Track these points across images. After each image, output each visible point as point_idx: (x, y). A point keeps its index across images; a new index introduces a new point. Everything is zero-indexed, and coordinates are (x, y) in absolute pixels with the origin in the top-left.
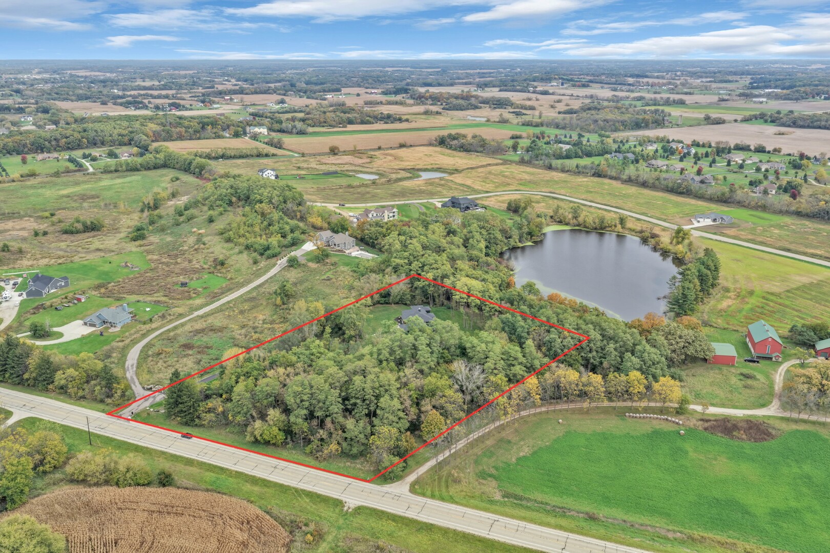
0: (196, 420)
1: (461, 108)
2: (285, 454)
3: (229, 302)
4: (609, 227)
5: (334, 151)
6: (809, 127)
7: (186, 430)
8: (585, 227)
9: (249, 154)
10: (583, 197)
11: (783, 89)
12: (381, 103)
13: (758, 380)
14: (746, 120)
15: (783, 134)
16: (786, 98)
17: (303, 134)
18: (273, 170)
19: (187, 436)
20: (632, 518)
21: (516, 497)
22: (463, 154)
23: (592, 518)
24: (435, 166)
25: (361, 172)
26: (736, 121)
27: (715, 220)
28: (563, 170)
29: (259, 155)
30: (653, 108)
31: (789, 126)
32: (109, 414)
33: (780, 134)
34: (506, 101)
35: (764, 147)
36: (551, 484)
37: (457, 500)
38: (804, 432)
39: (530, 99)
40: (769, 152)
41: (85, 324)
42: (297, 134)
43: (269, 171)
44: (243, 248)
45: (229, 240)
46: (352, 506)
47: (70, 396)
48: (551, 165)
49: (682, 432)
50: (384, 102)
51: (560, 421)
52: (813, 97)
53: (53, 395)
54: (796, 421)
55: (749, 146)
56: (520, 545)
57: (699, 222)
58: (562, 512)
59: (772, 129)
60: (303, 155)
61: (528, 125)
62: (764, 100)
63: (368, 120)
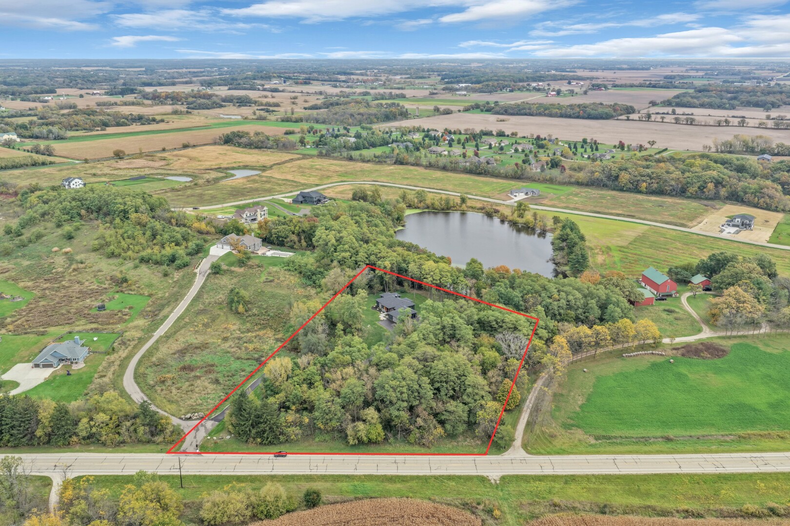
0: (281, 437)
1: (207, 107)
2: (390, 449)
3: (181, 318)
4: (454, 207)
5: (119, 155)
6: (517, 114)
7: (276, 449)
8: (434, 208)
9: (22, 163)
10: (405, 183)
11: (472, 83)
12: (116, 104)
13: (678, 313)
14: (467, 110)
15: (503, 121)
16: (481, 91)
17: (62, 139)
18: (80, 178)
19: (279, 455)
20: (694, 433)
21: (604, 437)
22: (256, 151)
23: (668, 439)
24: (241, 164)
25: (168, 175)
26: (459, 111)
27: (527, 194)
28: (364, 161)
29: (35, 164)
30: (389, 102)
31: (502, 114)
32: (169, 452)
33: (501, 121)
34: (247, 99)
35: (503, 132)
36: (620, 422)
37: (569, 451)
38: (740, 344)
39: (266, 97)
40: (508, 136)
41: (37, 366)
42: (55, 139)
43: (77, 180)
44: (137, 261)
45: (112, 255)
46: (497, 478)
47: (104, 444)
48: (351, 156)
49: (672, 360)
50: (119, 103)
51: (585, 370)
52: (501, 90)
53: (78, 448)
54: (729, 338)
55: (492, 132)
56: (650, 472)
57: (516, 196)
58: (645, 440)
59: (492, 118)
60: (86, 161)
61: (288, 121)
62: (464, 93)
63: (123, 122)
